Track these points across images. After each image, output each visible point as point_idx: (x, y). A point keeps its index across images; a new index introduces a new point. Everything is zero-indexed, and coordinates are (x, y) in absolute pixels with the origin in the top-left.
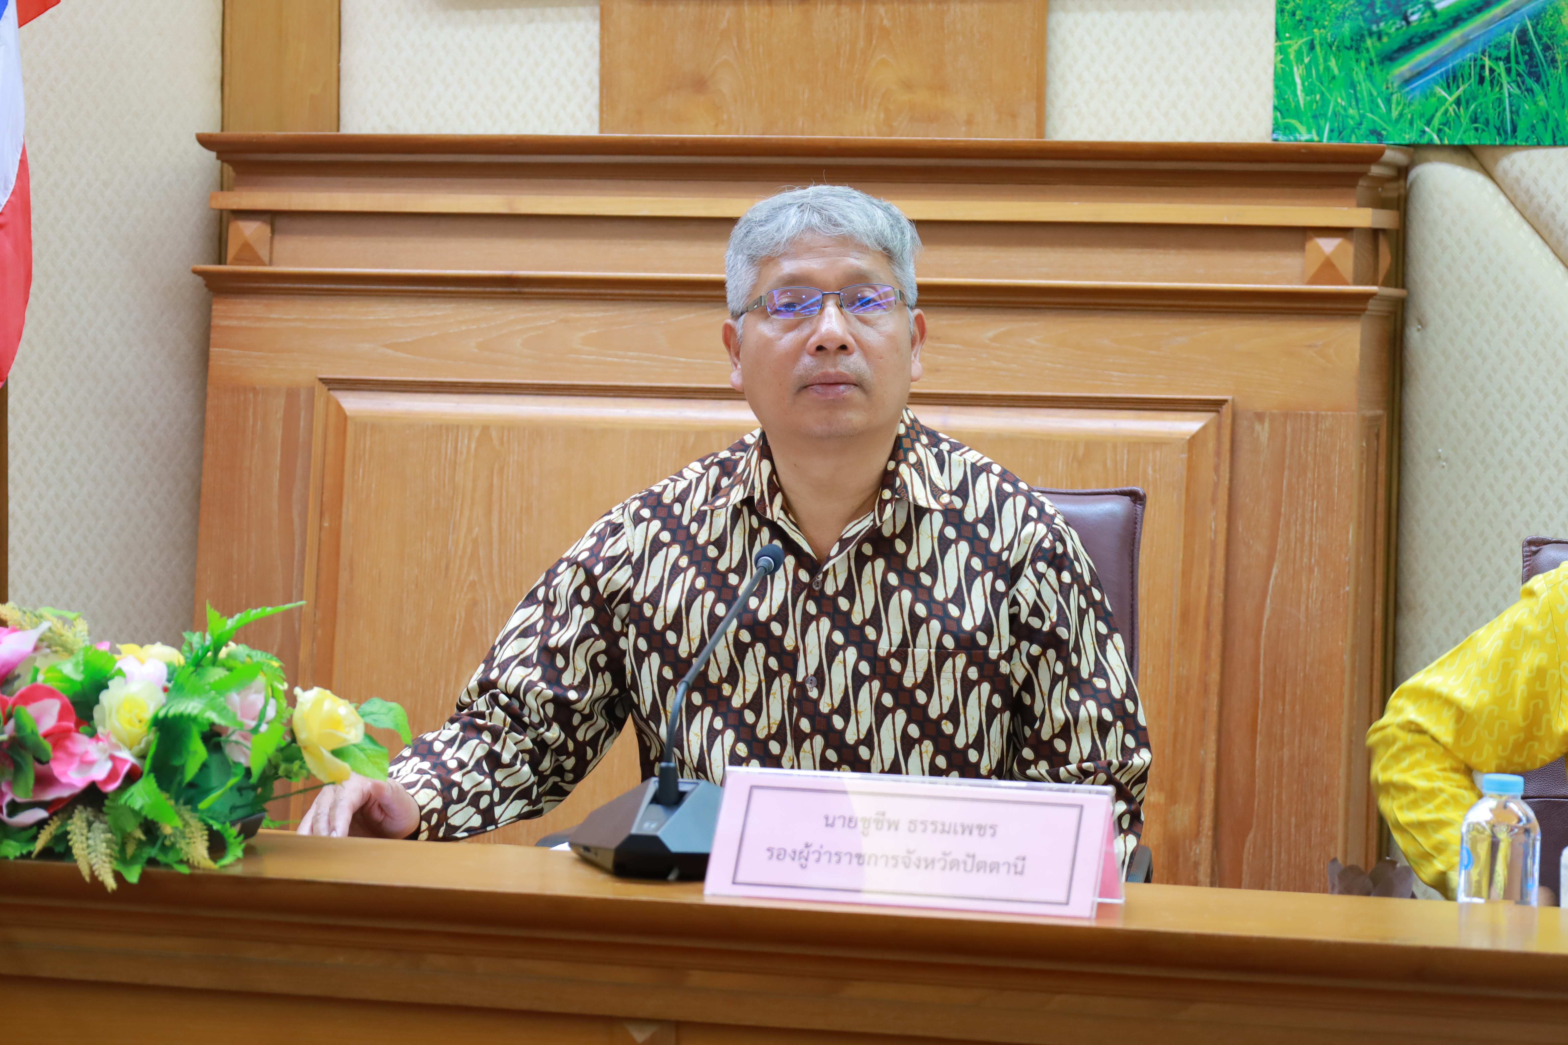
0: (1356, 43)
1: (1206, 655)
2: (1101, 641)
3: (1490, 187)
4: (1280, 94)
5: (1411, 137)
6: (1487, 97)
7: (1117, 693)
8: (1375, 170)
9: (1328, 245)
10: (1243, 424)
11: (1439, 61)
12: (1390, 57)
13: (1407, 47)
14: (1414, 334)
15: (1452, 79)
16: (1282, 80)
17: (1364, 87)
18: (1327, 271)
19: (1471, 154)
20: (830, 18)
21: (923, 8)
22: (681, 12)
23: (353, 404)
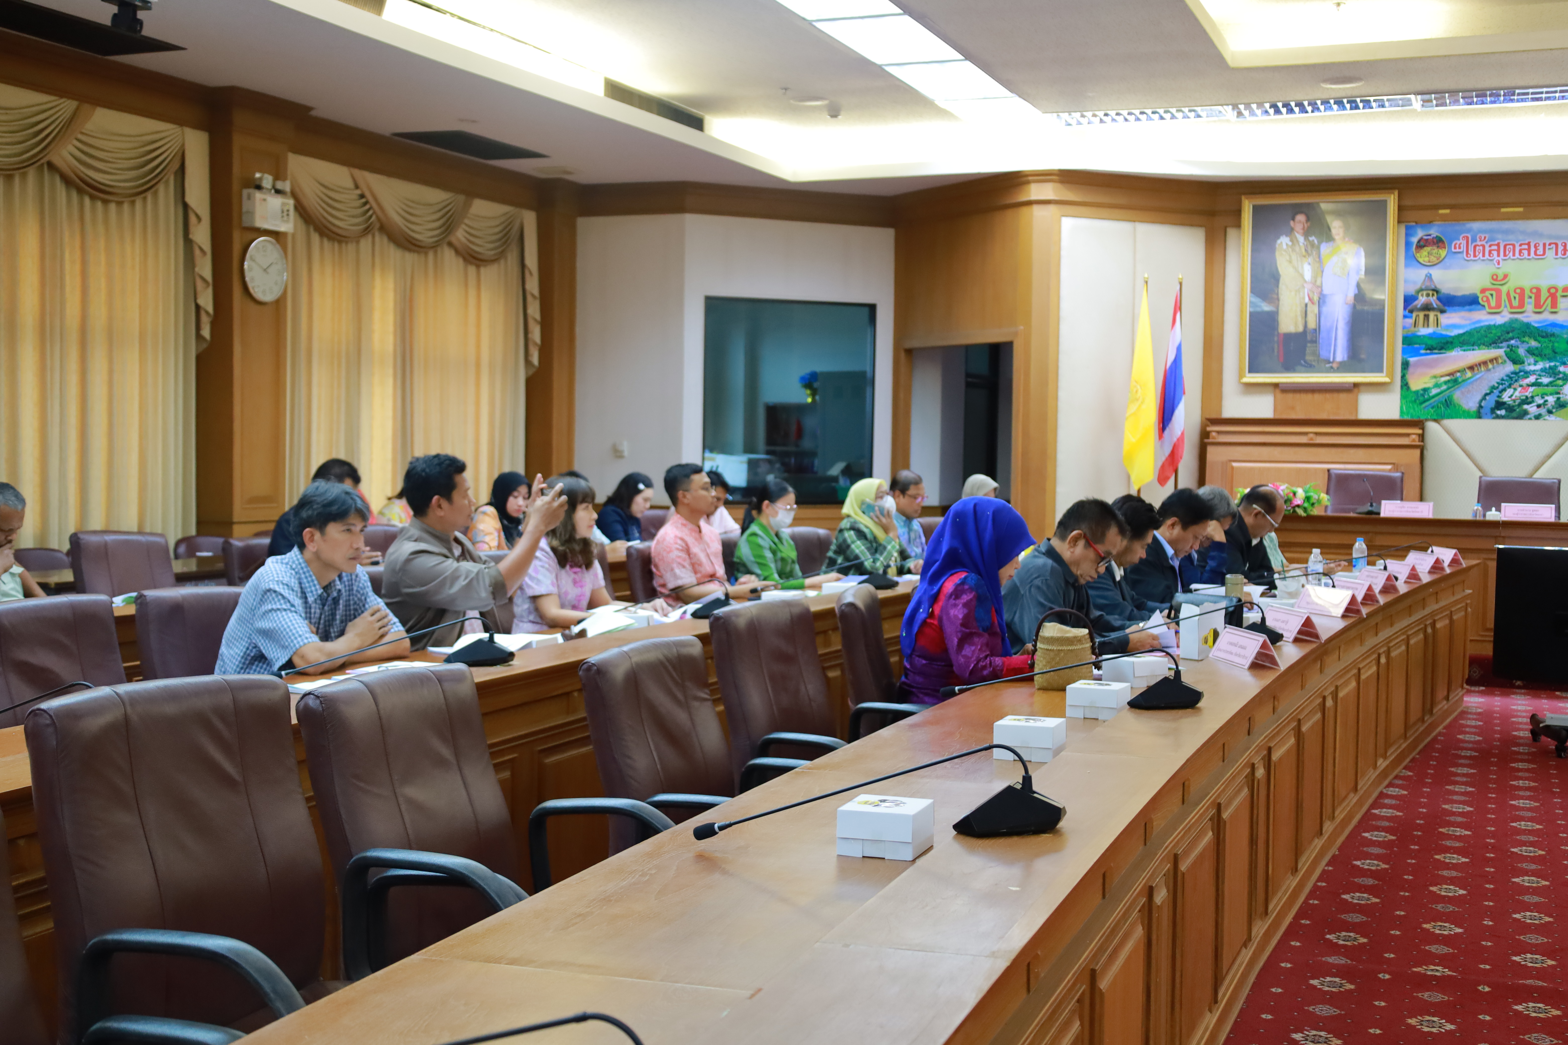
0: (1415, 401)
3: (1439, 426)
4: (1401, 410)
5: (1425, 418)
6: (1439, 411)
8: (1419, 423)
9: (1414, 436)
10: (1398, 466)
11: (1430, 404)
12: (1421, 403)
13: (1424, 402)
14: (1426, 451)
15: (1433, 407)
16: (1401, 407)
17: (1416, 409)
18: (1414, 440)
19: (1436, 421)
20: (1317, 397)
21: (1335, 395)
22: (1290, 396)
23: (1235, 464)
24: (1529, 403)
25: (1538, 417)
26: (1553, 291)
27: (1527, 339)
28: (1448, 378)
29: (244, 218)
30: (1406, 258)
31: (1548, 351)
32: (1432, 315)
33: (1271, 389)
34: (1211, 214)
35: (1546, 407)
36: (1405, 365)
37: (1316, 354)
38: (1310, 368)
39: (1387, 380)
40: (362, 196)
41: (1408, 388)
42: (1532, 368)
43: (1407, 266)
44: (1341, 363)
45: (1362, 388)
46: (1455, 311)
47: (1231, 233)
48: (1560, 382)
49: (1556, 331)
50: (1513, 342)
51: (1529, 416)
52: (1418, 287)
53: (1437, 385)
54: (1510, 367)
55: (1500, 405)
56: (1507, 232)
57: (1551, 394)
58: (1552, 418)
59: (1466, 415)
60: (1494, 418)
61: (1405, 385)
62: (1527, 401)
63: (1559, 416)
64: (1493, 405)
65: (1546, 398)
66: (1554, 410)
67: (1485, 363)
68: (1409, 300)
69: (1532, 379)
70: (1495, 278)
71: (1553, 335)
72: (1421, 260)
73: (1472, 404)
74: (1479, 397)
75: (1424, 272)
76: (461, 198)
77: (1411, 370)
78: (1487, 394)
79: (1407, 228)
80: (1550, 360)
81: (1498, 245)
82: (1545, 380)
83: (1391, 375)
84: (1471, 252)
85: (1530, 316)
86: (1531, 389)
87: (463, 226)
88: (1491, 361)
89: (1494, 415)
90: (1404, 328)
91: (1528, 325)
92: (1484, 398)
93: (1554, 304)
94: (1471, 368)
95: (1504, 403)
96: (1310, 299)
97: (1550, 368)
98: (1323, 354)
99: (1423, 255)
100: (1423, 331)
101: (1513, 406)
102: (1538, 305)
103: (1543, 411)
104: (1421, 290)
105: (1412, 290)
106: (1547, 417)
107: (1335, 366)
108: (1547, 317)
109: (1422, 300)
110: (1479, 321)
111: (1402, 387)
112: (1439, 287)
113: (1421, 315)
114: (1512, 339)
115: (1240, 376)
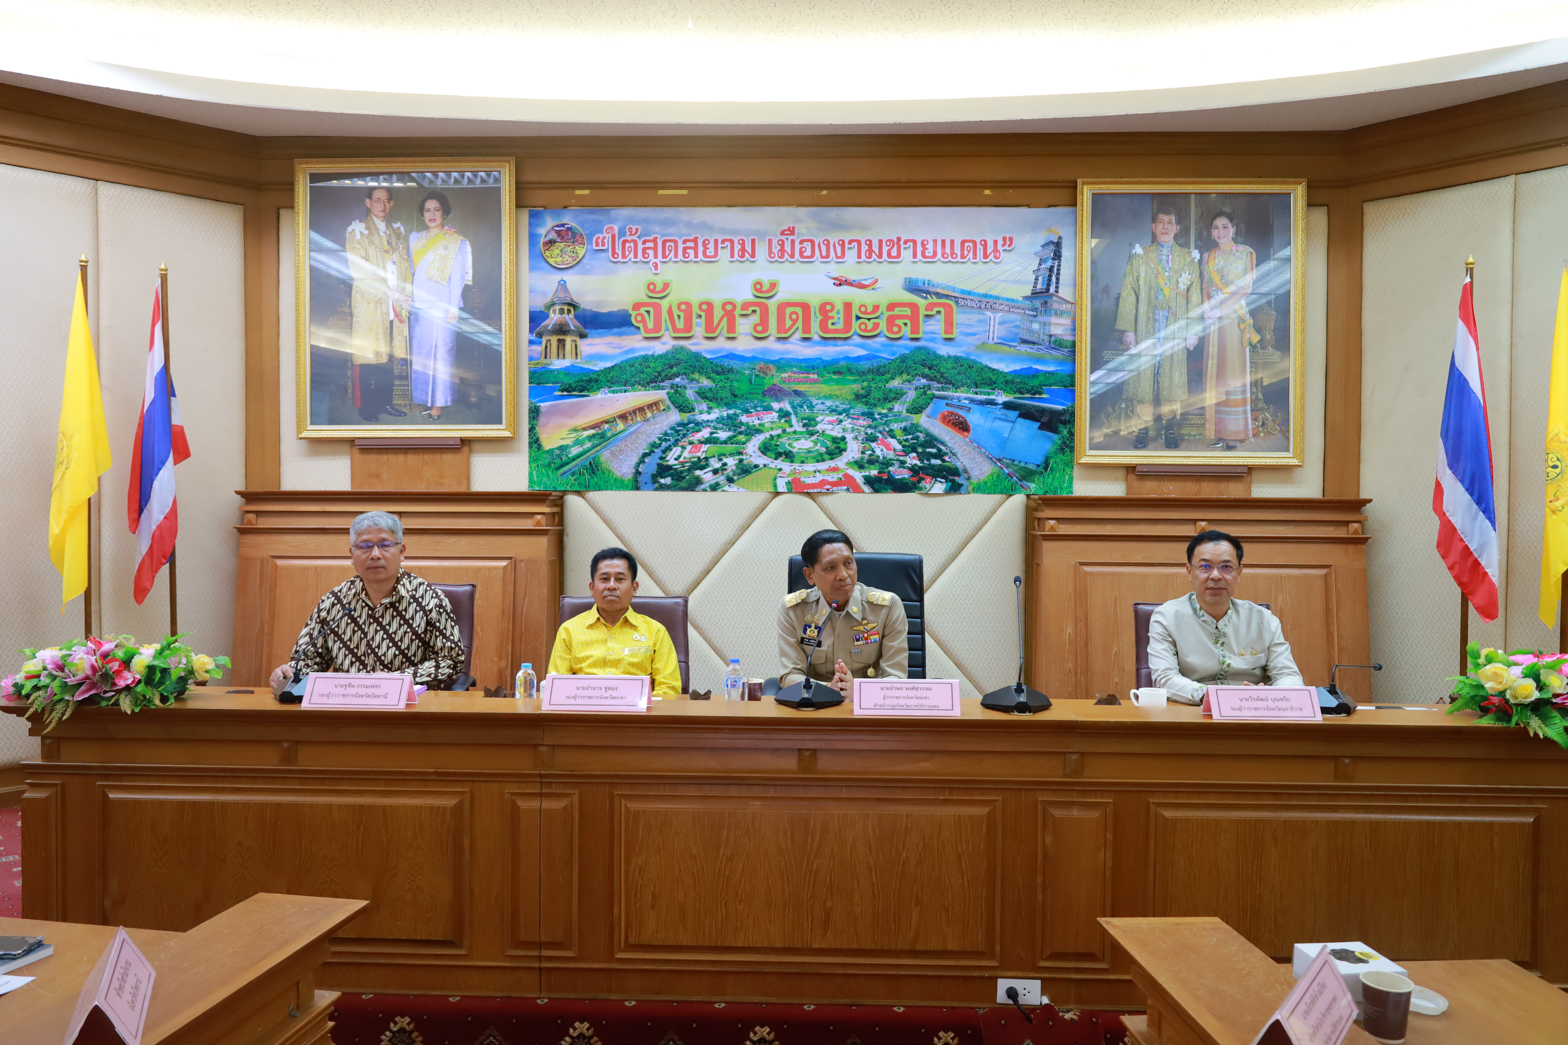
0: (549, 465)
1: (509, 622)
2: (453, 627)
3: (584, 501)
4: (530, 478)
5: (563, 489)
6: (582, 479)
7: (456, 640)
8: (550, 498)
9: (539, 517)
10: (518, 563)
11: (570, 470)
12: (558, 469)
13: (562, 466)
14: (565, 538)
15: (573, 474)
16: (531, 474)
17: (551, 476)
18: (539, 523)
19: (578, 493)
20: (412, 459)
21: (437, 456)
22: (373, 458)
23: (279, 562)
24: (702, 468)
25: (715, 487)
26: (729, 307)
27: (696, 376)
28: (591, 432)
30: (531, 257)
31: (725, 394)
32: (569, 340)
33: (347, 447)
34: (257, 187)
35: (725, 472)
36: (534, 413)
37: (407, 395)
38: (399, 416)
39: (507, 434)
41: (540, 447)
42: (705, 417)
43: (532, 269)
44: (442, 409)
45: (475, 446)
46: (600, 335)
47: (284, 214)
48: (742, 438)
49: (735, 364)
50: (678, 380)
51: (702, 486)
52: (548, 299)
53: (578, 442)
54: (675, 417)
55: (664, 470)
56: (667, 223)
57: (731, 455)
58: (734, 488)
59: (619, 485)
60: (656, 490)
61: (535, 442)
62: (701, 464)
63: (743, 487)
64: (654, 470)
65: (725, 460)
66: (735, 478)
67: (641, 410)
68: (536, 318)
69: (705, 433)
70: (651, 287)
71: (731, 370)
72: (551, 261)
73: (625, 468)
74: (635, 459)
75: (557, 277)
77: (542, 420)
78: (645, 455)
79: (533, 215)
80: (728, 405)
81: (655, 241)
82: (723, 435)
83: (514, 426)
84: (619, 252)
85: (699, 345)
86: (705, 447)
88: (650, 406)
89: (657, 485)
90: (531, 359)
91: (697, 356)
92: (642, 461)
93: (731, 327)
94: (623, 417)
95: (669, 468)
96: (396, 315)
97: (729, 417)
98: (418, 396)
99: (555, 255)
100: (558, 364)
101: (682, 472)
102: (710, 327)
103: (721, 478)
104: (553, 304)
105: (540, 304)
106: (726, 488)
107: (434, 413)
108: (722, 344)
109: (554, 318)
110: (632, 350)
111: (530, 444)
112: (577, 299)
113: (554, 339)
114: (677, 375)
115: (299, 430)
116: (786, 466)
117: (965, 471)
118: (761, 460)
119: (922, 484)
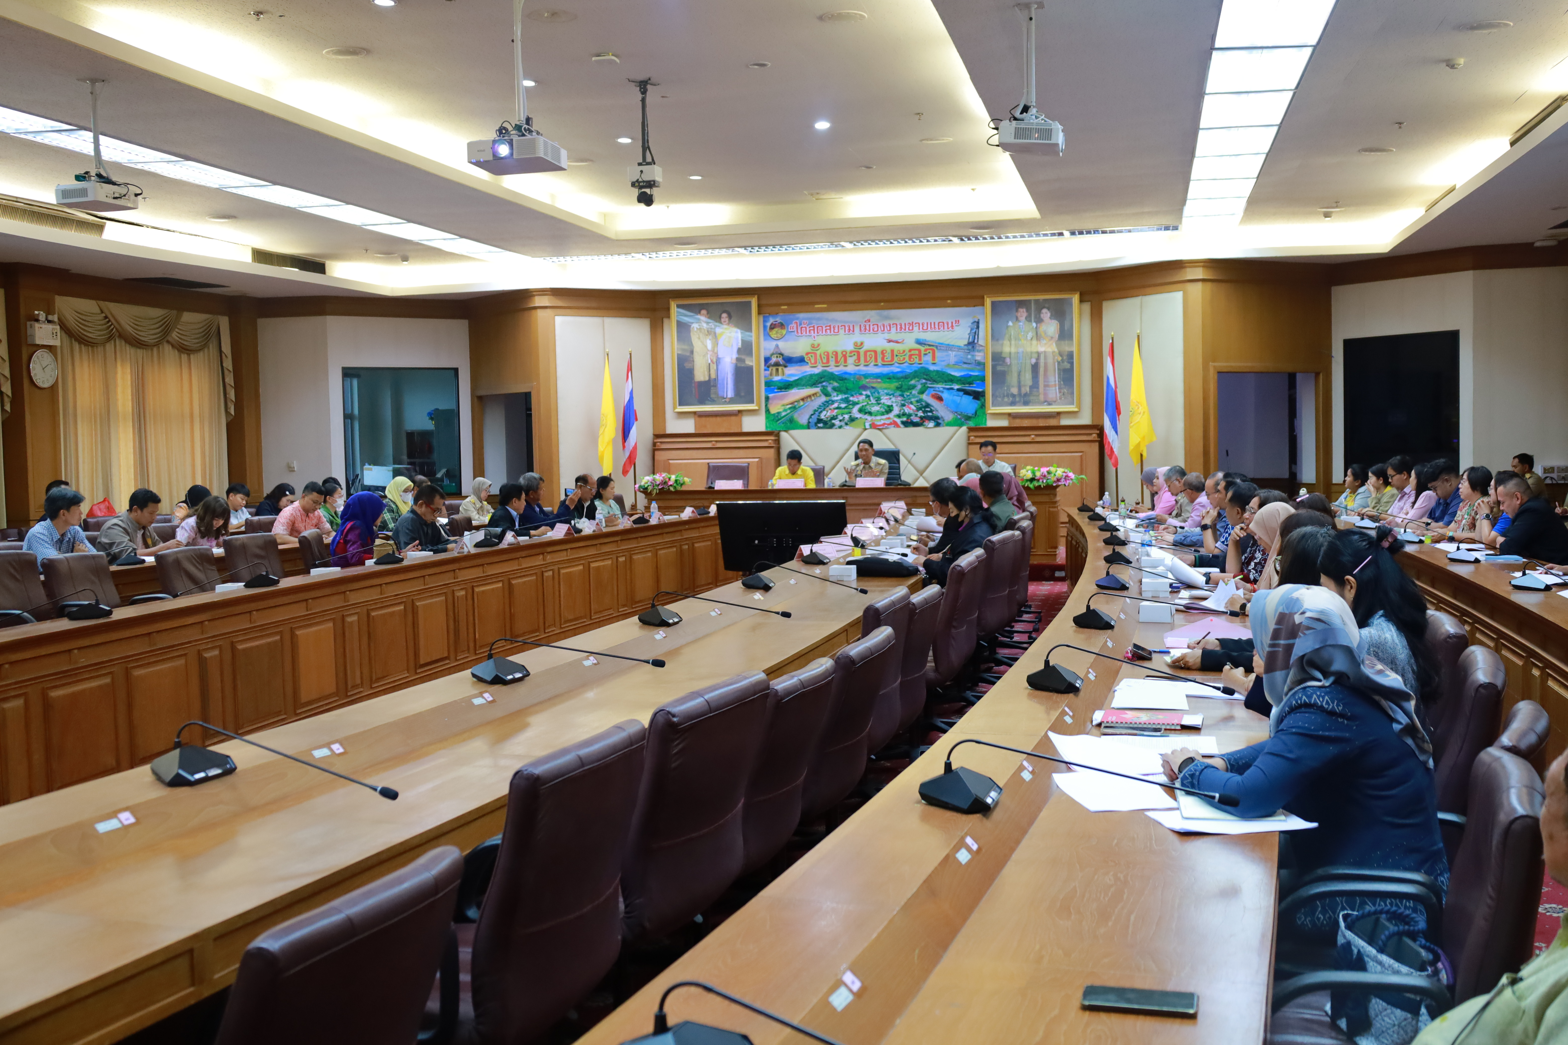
0: (773, 420)
3: (788, 434)
5: (779, 429)
6: (787, 425)
8: (774, 433)
9: (770, 441)
10: (762, 460)
11: (782, 422)
12: (777, 421)
13: (779, 420)
16: (766, 424)
17: (774, 425)
19: (785, 431)
20: (719, 419)
21: (729, 418)
22: (704, 419)
23: (671, 462)
24: (835, 419)
25: (840, 427)
26: (844, 353)
27: (831, 382)
28: (790, 406)
29: (28, 339)
30: (764, 335)
31: (844, 389)
32: (780, 368)
33: (692, 415)
34: (654, 310)
35: (844, 421)
36: (767, 399)
37: (716, 393)
38: (713, 402)
39: (756, 408)
40: (106, 317)
41: (769, 412)
42: (836, 398)
43: (765, 340)
44: (731, 398)
45: (744, 413)
46: (792, 366)
47: (666, 321)
48: (851, 406)
49: (847, 376)
50: (824, 384)
51: (835, 427)
52: (771, 352)
53: (785, 410)
54: (824, 399)
55: (820, 421)
56: (819, 319)
57: (847, 413)
58: (847, 428)
59: (801, 427)
60: (817, 429)
61: (767, 411)
62: (834, 418)
63: (851, 426)
64: (816, 420)
65: (844, 416)
66: (849, 423)
67: (810, 396)
68: (767, 360)
69: (836, 405)
70: (813, 346)
71: (846, 379)
72: (772, 336)
73: (804, 420)
74: (808, 417)
75: (774, 343)
76: (175, 312)
77: (770, 401)
78: (812, 415)
79: (764, 317)
80: (845, 393)
81: (814, 327)
82: (843, 405)
83: (759, 405)
84: (799, 331)
85: (833, 369)
86: (836, 411)
87: (177, 330)
88: (813, 395)
89: (817, 427)
90: (765, 377)
91: (832, 374)
92: (810, 417)
93: (845, 361)
94: (803, 399)
95: (822, 420)
96: (712, 361)
97: (845, 398)
98: (721, 394)
99: (773, 334)
100: (776, 378)
101: (827, 421)
102: (837, 362)
103: (843, 423)
104: (773, 354)
105: (768, 354)
106: (845, 427)
107: (727, 400)
108: (841, 368)
109: (774, 360)
110: (805, 372)
111: (766, 412)
112: (783, 352)
113: (774, 368)
114: (824, 382)
115: (674, 408)
116: (869, 418)
117: (942, 417)
118: (858, 415)
119: (925, 423)
